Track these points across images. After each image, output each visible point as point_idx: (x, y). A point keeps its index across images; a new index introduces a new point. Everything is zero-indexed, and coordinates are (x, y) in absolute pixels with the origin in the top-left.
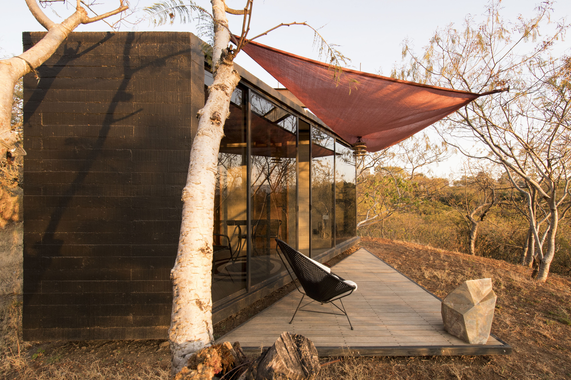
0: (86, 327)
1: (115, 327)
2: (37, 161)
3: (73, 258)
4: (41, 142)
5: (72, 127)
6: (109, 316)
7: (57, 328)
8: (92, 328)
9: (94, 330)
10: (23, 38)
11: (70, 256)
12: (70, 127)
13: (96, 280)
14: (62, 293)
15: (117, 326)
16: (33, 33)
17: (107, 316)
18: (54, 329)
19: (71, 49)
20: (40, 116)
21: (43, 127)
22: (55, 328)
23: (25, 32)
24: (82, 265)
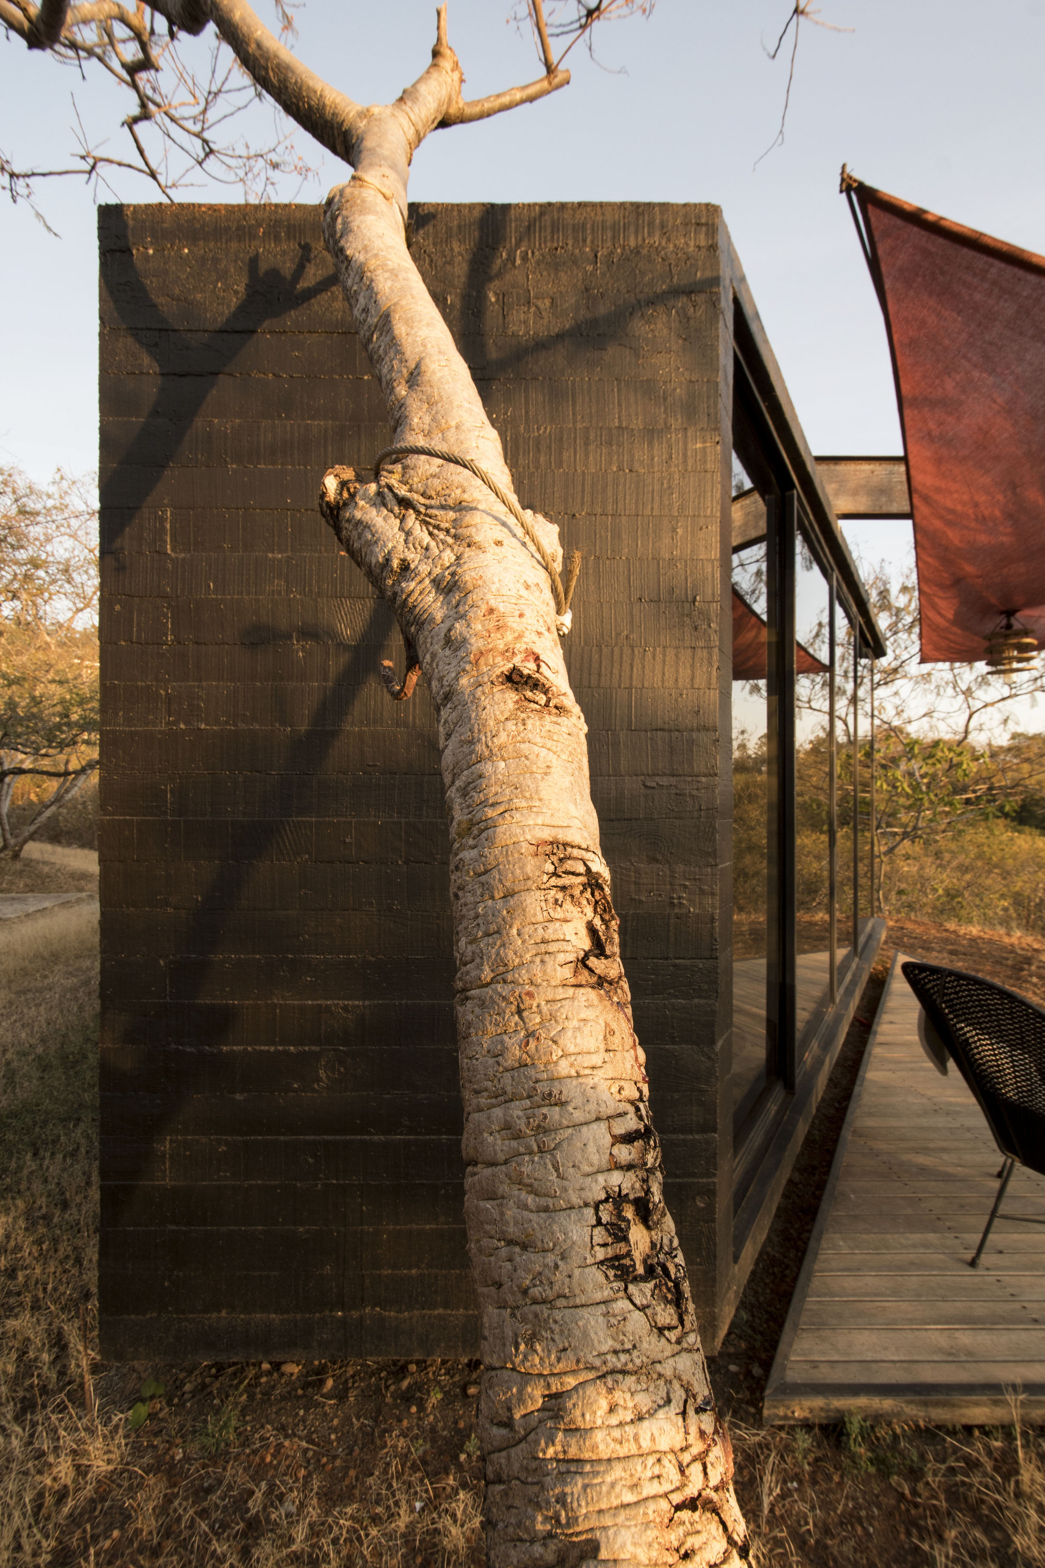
0: (331, 1311)
1: (441, 1311)
2: (148, 687)
3: (286, 1053)
4: (166, 616)
5: (280, 561)
6: (419, 1268)
7: (224, 1314)
8: (355, 1314)
9: (361, 1318)
10: (101, 228)
11: (273, 1043)
12: (274, 559)
13: (369, 1133)
14: (246, 1184)
15: (446, 1305)
16: (136, 208)
17: (410, 1268)
18: (214, 1315)
19: (274, 273)
20: (162, 520)
21: (172, 560)
22: (219, 1311)
23: (107, 206)
24: (319, 1080)
